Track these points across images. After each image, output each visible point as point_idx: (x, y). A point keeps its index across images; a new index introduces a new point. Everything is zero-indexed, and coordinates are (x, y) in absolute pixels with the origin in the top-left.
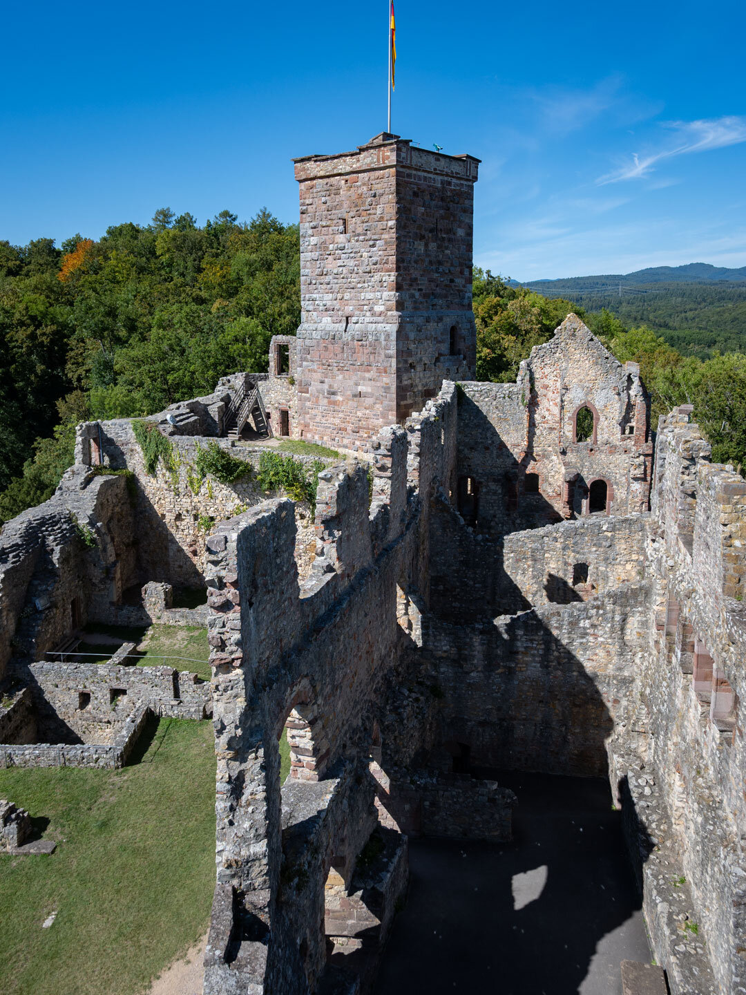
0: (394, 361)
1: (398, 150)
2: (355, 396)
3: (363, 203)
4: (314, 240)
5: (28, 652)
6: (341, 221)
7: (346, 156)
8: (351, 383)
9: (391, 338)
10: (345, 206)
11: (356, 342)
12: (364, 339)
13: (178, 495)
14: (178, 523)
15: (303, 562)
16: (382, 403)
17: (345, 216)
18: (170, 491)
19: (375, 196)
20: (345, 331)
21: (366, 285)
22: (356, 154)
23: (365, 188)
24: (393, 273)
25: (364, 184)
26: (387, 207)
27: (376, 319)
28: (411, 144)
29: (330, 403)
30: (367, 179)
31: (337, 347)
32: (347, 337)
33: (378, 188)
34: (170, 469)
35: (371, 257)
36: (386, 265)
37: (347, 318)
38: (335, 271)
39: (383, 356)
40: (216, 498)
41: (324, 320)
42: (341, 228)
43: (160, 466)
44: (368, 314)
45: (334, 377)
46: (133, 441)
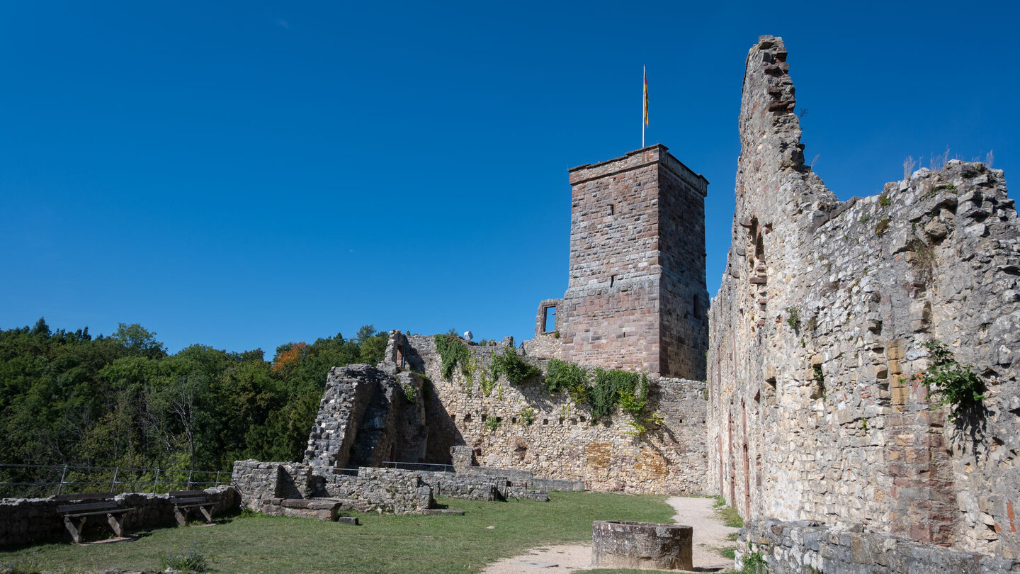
0: (657, 303)
1: (660, 151)
2: (619, 337)
3: (629, 191)
4: (583, 224)
5: (365, 460)
6: (610, 207)
7: (616, 161)
8: (616, 326)
9: (655, 284)
10: (613, 196)
11: (621, 293)
12: (629, 289)
13: (470, 397)
14: (467, 424)
15: (581, 462)
16: (645, 339)
17: (612, 202)
18: (463, 393)
19: (639, 185)
20: (611, 286)
21: (631, 249)
22: (625, 158)
23: (631, 181)
24: (656, 237)
25: (631, 178)
26: (651, 192)
27: (639, 273)
28: (667, 151)
29: (594, 347)
30: (632, 175)
31: (603, 301)
32: (611, 291)
33: (642, 179)
34: (466, 373)
35: (635, 228)
36: (649, 232)
37: (613, 277)
38: (603, 243)
39: (647, 300)
40: (505, 399)
41: (591, 282)
42: (610, 211)
43: (457, 371)
44: (633, 270)
45: (599, 324)
46: (433, 351)
